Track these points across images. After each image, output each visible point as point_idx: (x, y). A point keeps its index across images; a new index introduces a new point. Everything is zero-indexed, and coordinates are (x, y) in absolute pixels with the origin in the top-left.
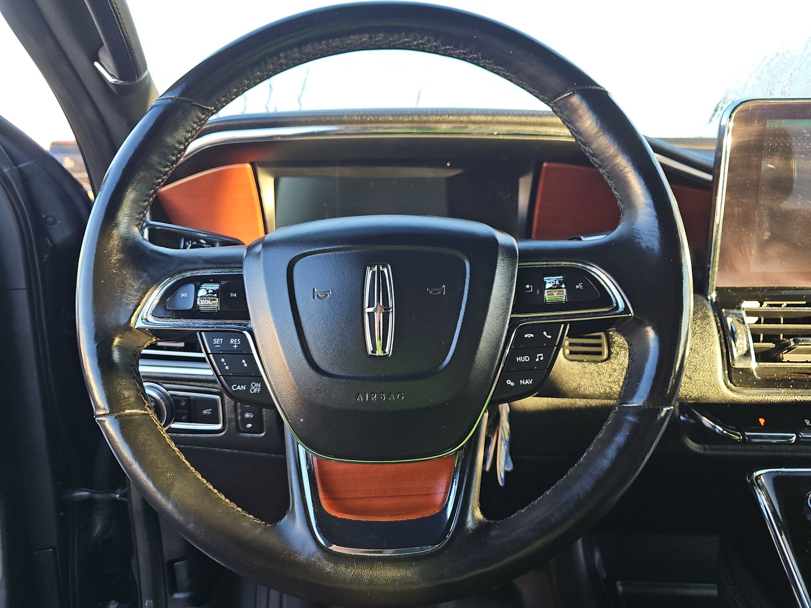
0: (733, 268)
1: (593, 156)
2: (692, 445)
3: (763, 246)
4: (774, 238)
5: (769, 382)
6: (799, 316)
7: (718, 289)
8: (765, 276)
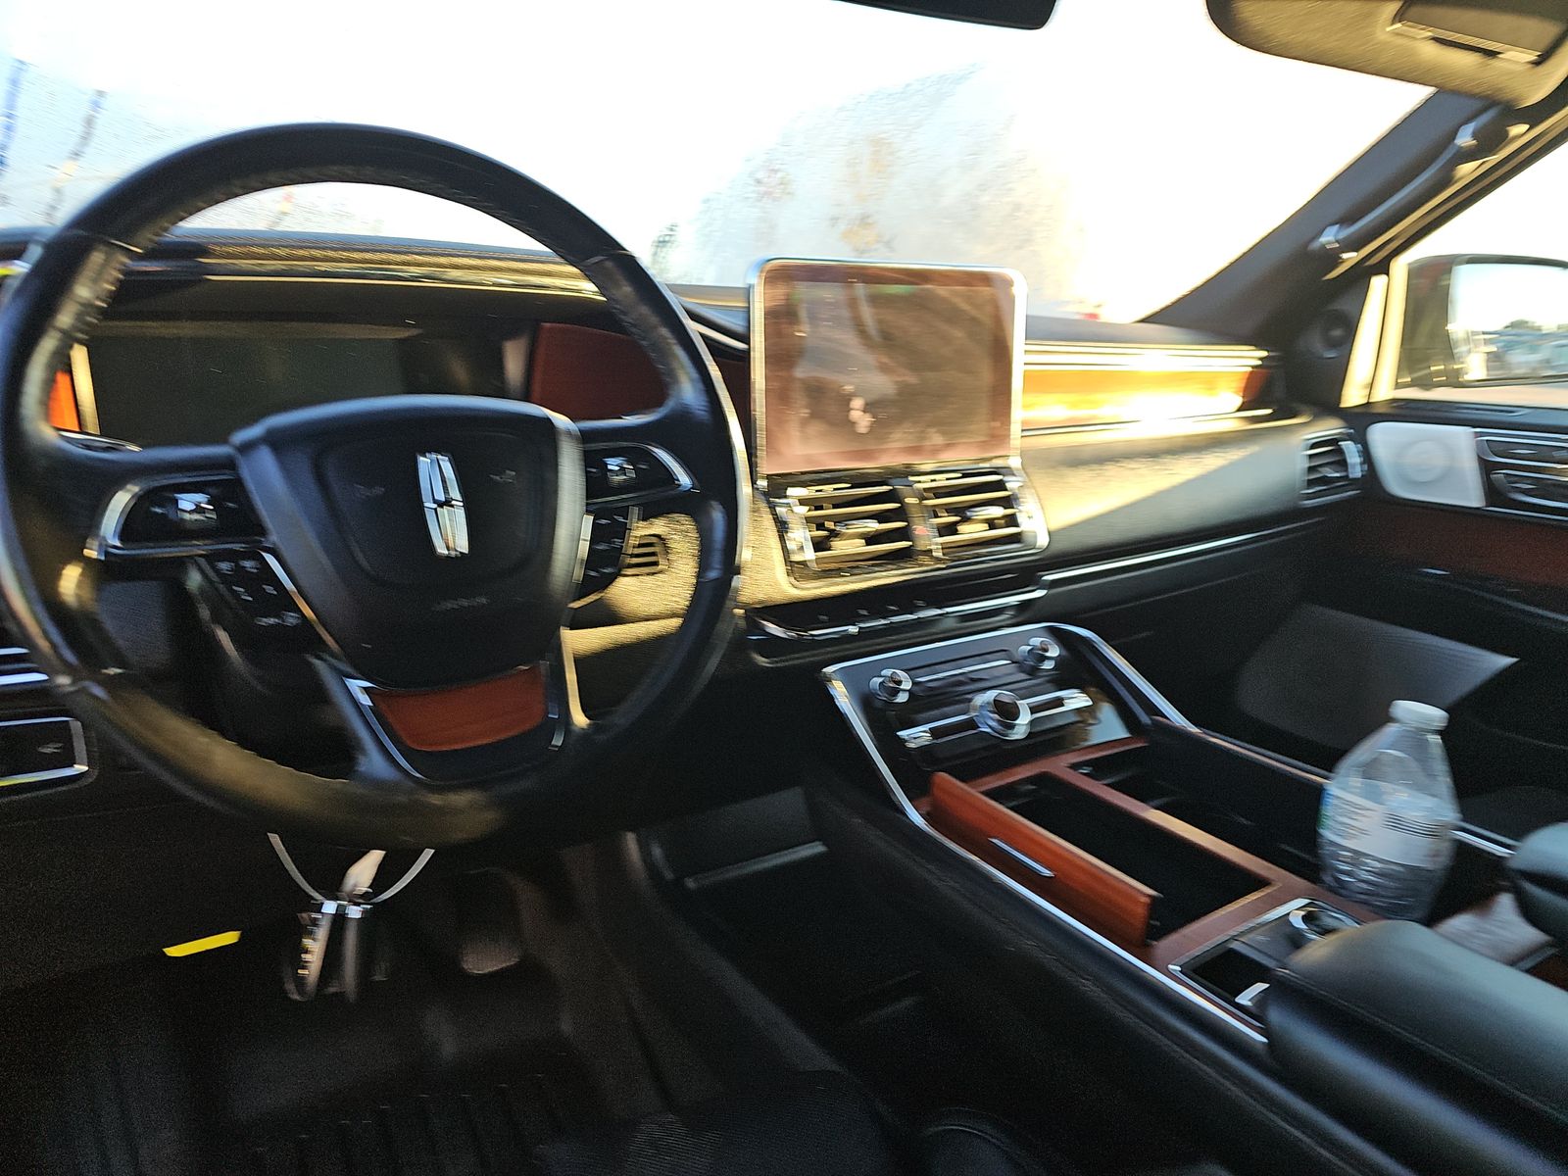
0: (778, 453)
1: (634, 326)
2: (762, 661)
3: (804, 423)
4: (815, 415)
5: (826, 574)
6: (845, 500)
7: (769, 477)
8: (808, 459)
